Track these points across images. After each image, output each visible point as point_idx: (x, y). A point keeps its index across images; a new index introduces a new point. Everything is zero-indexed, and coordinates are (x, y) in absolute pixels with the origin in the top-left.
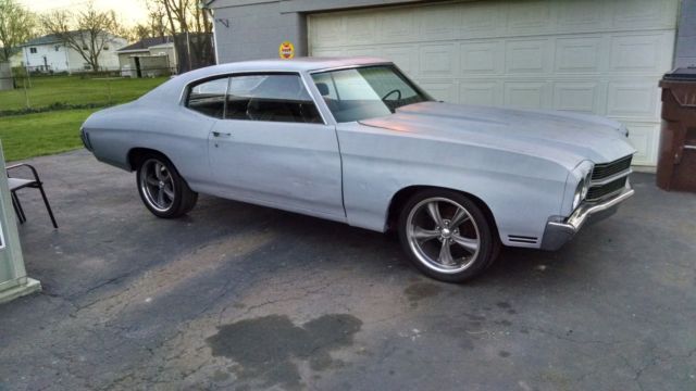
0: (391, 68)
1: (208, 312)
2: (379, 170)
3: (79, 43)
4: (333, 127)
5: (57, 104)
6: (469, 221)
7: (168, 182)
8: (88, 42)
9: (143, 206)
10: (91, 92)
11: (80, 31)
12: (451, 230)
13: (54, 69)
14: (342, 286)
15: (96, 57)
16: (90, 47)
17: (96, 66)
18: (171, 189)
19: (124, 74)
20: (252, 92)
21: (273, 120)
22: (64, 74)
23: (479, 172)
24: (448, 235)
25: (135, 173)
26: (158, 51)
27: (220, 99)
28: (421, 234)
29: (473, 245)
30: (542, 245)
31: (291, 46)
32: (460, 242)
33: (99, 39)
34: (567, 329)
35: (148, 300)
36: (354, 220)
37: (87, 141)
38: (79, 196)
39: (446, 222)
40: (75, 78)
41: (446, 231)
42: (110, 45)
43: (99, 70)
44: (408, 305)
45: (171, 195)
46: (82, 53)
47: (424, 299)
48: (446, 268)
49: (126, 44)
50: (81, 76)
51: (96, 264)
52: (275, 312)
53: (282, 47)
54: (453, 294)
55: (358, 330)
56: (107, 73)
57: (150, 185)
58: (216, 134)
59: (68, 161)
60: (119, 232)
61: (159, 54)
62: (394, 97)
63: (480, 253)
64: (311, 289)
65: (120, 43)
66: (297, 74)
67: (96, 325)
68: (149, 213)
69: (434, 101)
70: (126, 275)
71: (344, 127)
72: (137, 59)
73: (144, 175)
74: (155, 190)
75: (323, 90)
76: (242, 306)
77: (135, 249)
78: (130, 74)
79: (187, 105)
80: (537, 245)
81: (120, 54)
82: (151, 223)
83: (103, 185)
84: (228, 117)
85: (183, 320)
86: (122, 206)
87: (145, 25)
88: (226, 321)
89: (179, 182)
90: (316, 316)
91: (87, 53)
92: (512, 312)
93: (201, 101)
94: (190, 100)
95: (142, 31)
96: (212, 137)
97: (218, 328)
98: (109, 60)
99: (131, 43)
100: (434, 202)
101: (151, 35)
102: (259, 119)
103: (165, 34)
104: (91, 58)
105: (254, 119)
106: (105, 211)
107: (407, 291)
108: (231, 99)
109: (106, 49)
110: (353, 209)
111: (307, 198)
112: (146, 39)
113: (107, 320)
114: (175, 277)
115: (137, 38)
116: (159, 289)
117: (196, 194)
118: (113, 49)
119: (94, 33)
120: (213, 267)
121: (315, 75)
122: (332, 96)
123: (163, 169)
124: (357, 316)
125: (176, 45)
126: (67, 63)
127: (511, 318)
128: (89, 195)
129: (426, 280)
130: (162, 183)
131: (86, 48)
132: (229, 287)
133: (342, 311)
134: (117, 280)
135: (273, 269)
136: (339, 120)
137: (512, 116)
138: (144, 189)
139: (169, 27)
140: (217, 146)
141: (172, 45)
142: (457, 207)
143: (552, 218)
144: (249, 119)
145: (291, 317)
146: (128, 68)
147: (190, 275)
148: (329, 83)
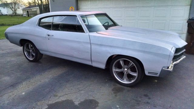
0: (105, 15)
1: (44, 98)
2: (104, 49)
3: (11, 6)
4: (88, 34)
5: (3, 24)
6: (134, 66)
7: (33, 50)
8: (13, 6)
9: (25, 58)
10: (14, 20)
11: (11, 3)
12: (128, 69)
13: (3, 14)
14: (91, 88)
15: (16, 11)
16: (14, 8)
17: (16, 13)
18: (34, 53)
19: (24, 15)
20: (61, 22)
21: (67, 31)
22: (6, 15)
23: (139, 51)
24: (126, 71)
25: (22, 47)
26: (34, 9)
27: (50, 24)
28: (117, 70)
29: (135, 74)
30: (159, 75)
31: (73, 8)
32: (130, 73)
33: (17, 5)
34: (169, 105)
35: (23, 93)
36: (95, 65)
37: (7, 36)
38: (5, 54)
39: (126, 66)
40: (10, 16)
41: (126, 69)
42: (20, 7)
43: (17, 14)
44: (114, 95)
45: (34, 54)
46: (12, 9)
47: (119, 93)
48: (125, 82)
49: (24, 7)
50: (11, 16)
51: (7, 79)
52: (68, 98)
53: (70, 8)
54: (128, 91)
55: (98, 106)
56: (19, 15)
57: (27, 51)
58: (49, 35)
59: (3, 42)
60: (16, 67)
61: (34, 10)
62: (106, 24)
63: (138, 77)
64: (80, 89)
65: (23, 7)
66: (76, 16)
67: (4, 104)
68: (27, 60)
69: (119, 26)
70: (16, 83)
71: (91, 34)
72: (28, 11)
73: (25, 48)
74: (29, 53)
75: (84, 21)
76: (57, 96)
77: (21, 73)
78: (26, 15)
79: (39, 25)
80: (158, 75)
81: (23, 10)
82: (28, 63)
83: (13, 50)
84: (52, 30)
85: (35, 102)
86: (18, 58)
87: (30, 2)
88: (50, 102)
89: (36, 51)
90: (82, 100)
91: (13, 9)
92: (149, 98)
93: (44, 24)
94: (40, 24)
95: (30, 3)
96: (47, 36)
97: (48, 105)
98: (20, 11)
99: (26, 7)
100: (122, 60)
101: (32, 5)
102: (63, 31)
103: (36, 4)
104: (14, 11)
105: (61, 31)
106: (13, 59)
107: (113, 90)
108: (54, 24)
109: (19, 8)
110: (94, 61)
111: (79, 57)
112: (31, 6)
113: (8, 102)
114: (34, 84)
115: (28, 5)
116: (28, 88)
117: (42, 54)
118: (21, 8)
119: (15, 3)
120: (47, 80)
121: (82, 16)
122: (87, 23)
123: (31, 46)
124: (97, 100)
125: (39, 8)
126: (7, 12)
127: (149, 101)
128: (8, 53)
129: (119, 86)
130: (31, 51)
131: (13, 8)
132: (52, 88)
133: (91, 98)
134: (13, 85)
135: (68, 81)
136: (90, 32)
137: (146, 31)
138: (25, 52)
139: (37, 2)
140: (49, 39)
141: (38, 7)
142: (130, 62)
143: (164, 67)
144: (60, 31)
145: (74, 101)
146: (25, 14)
147: (39, 83)
148: (85, 19)
